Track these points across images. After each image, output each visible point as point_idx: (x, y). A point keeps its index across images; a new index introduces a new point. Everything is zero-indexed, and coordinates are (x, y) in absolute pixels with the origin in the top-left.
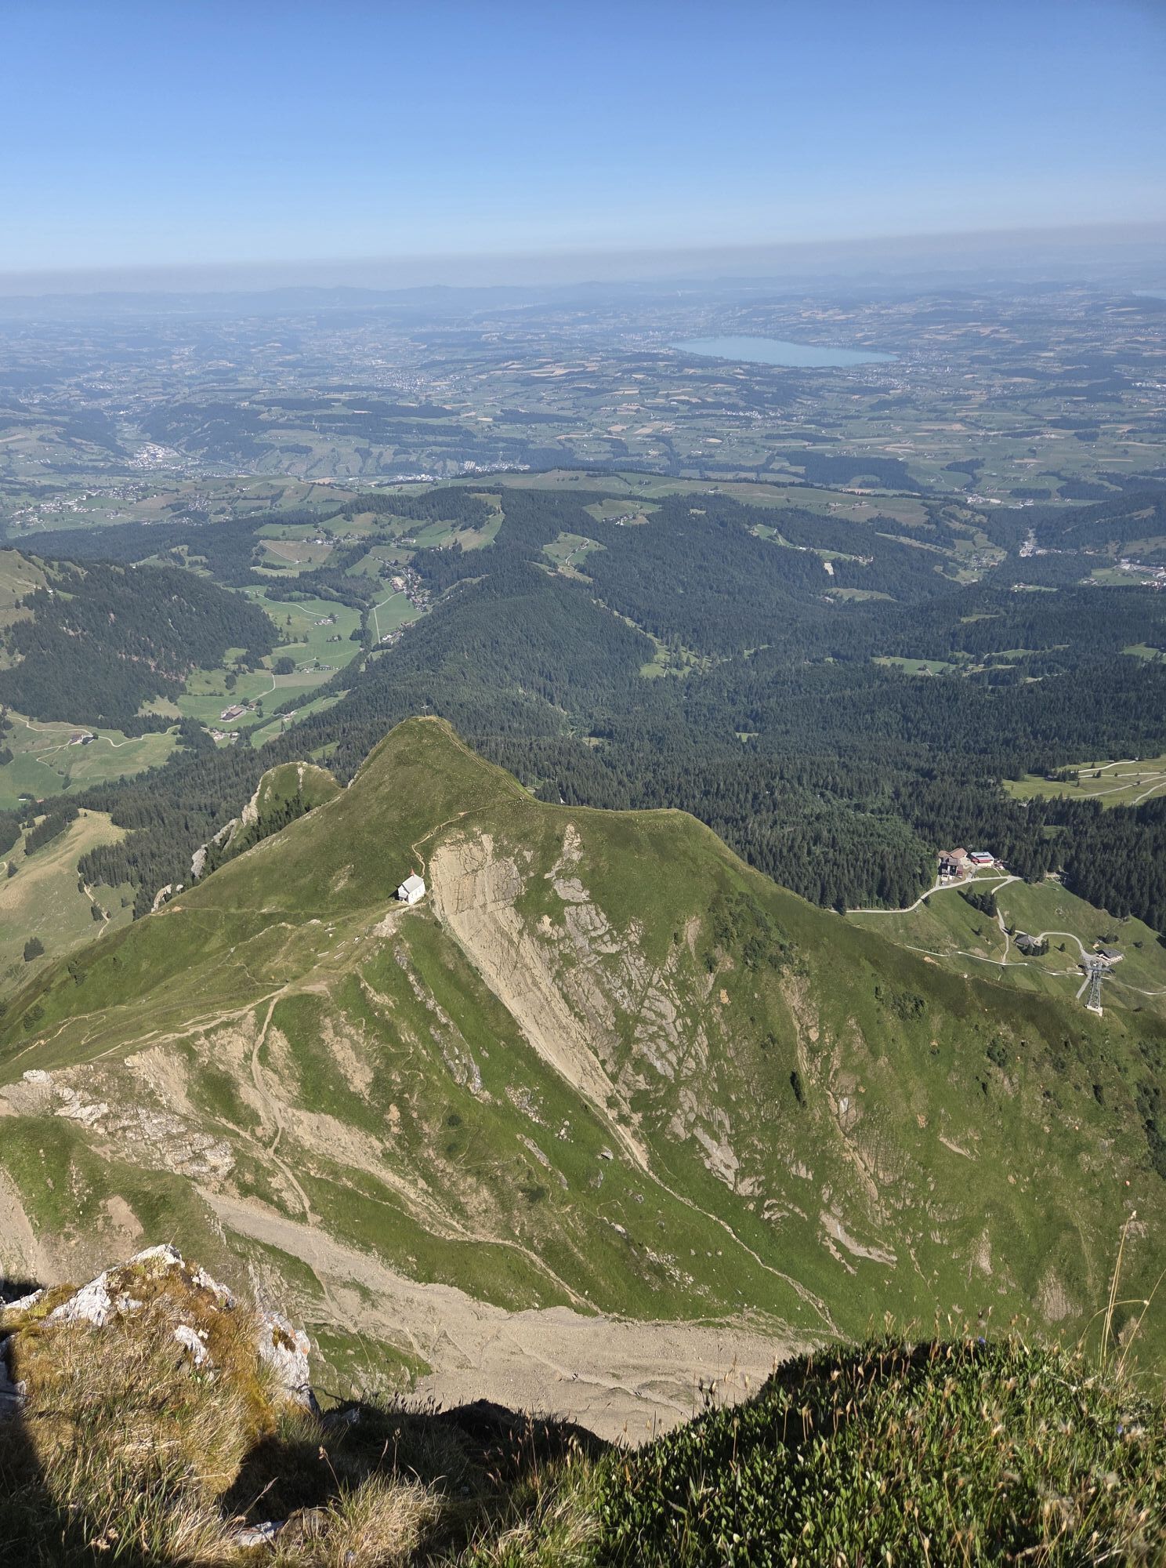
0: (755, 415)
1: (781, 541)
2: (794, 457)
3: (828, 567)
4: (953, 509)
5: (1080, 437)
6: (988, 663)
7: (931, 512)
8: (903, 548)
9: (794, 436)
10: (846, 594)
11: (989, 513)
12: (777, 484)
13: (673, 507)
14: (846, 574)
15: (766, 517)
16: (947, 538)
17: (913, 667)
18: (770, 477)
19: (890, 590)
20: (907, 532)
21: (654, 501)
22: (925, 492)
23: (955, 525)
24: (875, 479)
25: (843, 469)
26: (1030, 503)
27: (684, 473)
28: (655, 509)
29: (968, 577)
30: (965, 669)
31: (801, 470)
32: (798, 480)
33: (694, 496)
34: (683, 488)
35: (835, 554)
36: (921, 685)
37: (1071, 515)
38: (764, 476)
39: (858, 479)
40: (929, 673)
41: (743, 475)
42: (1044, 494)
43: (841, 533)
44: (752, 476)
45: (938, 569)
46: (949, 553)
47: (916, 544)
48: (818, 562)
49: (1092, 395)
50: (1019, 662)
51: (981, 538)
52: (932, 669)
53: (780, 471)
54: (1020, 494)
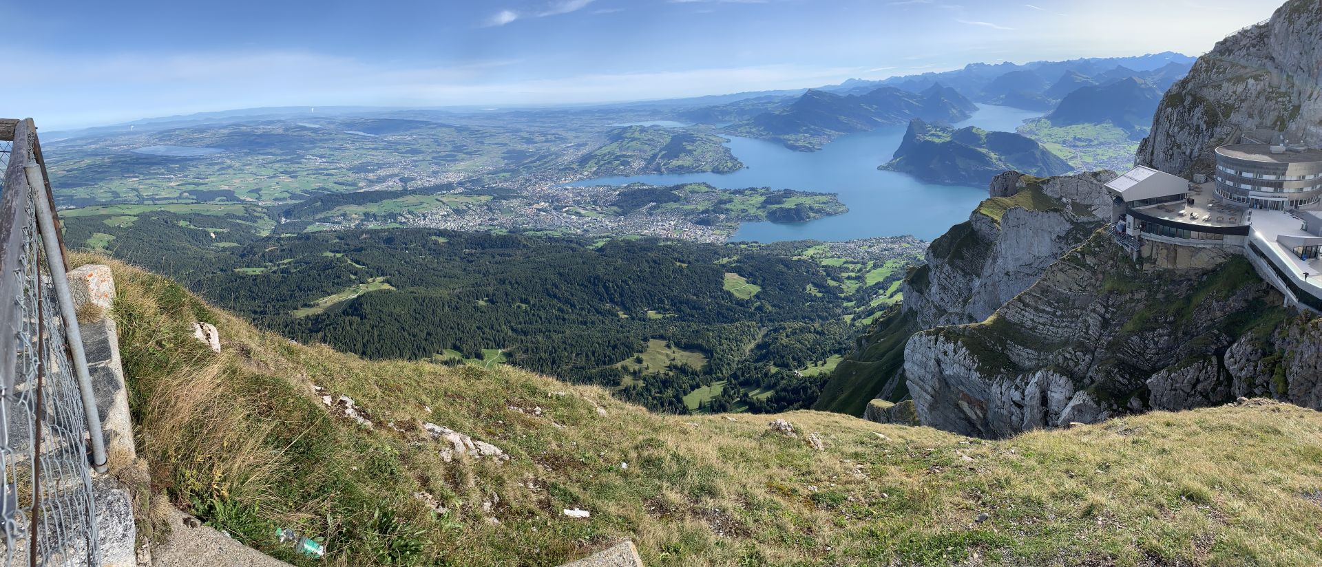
0: (172, 176)
1: (192, 227)
2: (191, 192)
3: (213, 235)
4: (255, 208)
5: (292, 177)
6: (278, 265)
7: (246, 210)
8: (238, 224)
9: (189, 184)
10: (222, 245)
11: (267, 208)
12: (186, 204)
13: (143, 217)
14: (220, 237)
15: (184, 217)
16: (254, 219)
17: (250, 271)
18: (183, 201)
19: (238, 242)
20: (239, 218)
21: (135, 216)
22: (243, 202)
23: (256, 214)
24: (225, 198)
25: (211, 196)
26: (280, 203)
27: (146, 202)
28: (136, 219)
29: (265, 234)
30: (271, 269)
31: (195, 197)
32: (194, 201)
33: (152, 212)
34: (147, 210)
35: (215, 229)
36: (255, 278)
37: (295, 206)
38: (180, 201)
39: (218, 199)
40: (258, 273)
41: (171, 201)
42: (284, 199)
43: (216, 221)
44: (175, 201)
45: (253, 231)
46: (256, 225)
47: (243, 222)
48: (207, 234)
49: (292, 161)
50: (290, 263)
51: (266, 218)
52: (258, 271)
53: (187, 198)
54: (276, 199)
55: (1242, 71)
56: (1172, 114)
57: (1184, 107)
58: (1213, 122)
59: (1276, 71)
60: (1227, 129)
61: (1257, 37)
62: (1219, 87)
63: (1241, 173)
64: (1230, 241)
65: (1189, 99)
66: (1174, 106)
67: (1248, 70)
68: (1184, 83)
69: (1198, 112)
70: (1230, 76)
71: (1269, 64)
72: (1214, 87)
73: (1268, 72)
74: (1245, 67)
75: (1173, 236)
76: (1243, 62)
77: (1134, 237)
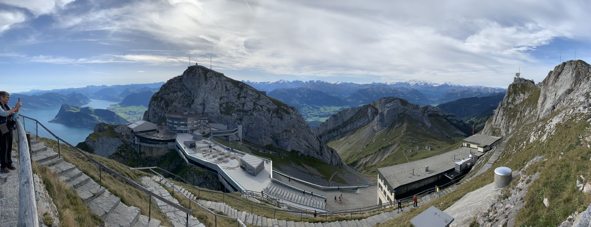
55: (176, 90)
56: (154, 103)
57: (158, 101)
58: (167, 105)
59: (186, 89)
60: (171, 108)
61: (179, 79)
62: (169, 94)
63: (174, 122)
64: (170, 144)
65: (160, 98)
66: (155, 100)
67: (177, 89)
68: (158, 93)
69: (163, 102)
70: (172, 91)
71: (184, 87)
72: (167, 94)
73: (184, 90)
74: (176, 88)
75: (151, 144)
76: (176, 87)
77: (138, 144)
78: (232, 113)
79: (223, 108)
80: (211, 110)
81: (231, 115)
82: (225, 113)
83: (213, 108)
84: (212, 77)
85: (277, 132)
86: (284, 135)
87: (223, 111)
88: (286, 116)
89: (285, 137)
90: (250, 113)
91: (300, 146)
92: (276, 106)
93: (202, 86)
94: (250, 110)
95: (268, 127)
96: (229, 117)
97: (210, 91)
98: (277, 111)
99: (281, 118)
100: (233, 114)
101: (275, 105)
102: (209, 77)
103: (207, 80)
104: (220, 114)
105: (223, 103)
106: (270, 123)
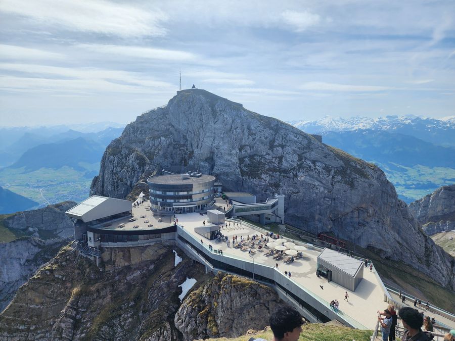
78: (261, 174)
79: (246, 166)
80: (226, 169)
81: (260, 178)
82: (248, 175)
83: (229, 166)
84: (224, 111)
85: (342, 210)
86: (355, 216)
87: (245, 170)
88: (360, 180)
89: (356, 220)
90: (293, 173)
91: (385, 240)
92: (341, 162)
93: (209, 126)
94: (291, 169)
95: (327, 200)
96: (256, 181)
97: (222, 136)
98: (342, 172)
99: (352, 185)
100: (263, 176)
101: (339, 161)
102: (220, 111)
103: (216, 115)
104: (240, 177)
105: (246, 157)
106: (330, 192)
